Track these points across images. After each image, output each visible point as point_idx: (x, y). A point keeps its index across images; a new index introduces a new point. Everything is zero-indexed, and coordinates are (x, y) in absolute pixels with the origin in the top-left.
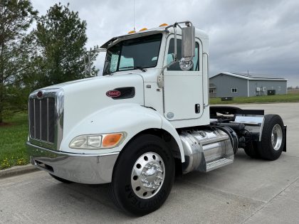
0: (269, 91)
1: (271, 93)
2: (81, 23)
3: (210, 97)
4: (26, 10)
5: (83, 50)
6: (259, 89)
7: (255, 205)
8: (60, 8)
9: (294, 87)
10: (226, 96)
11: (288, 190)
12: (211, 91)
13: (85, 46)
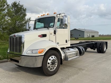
1: (93, 36)
2: (24, 9)
3: (71, 37)
4: (5, 4)
5: (25, 19)
6: (88, 35)
8: (16, 3)
10: (77, 37)
12: (71, 35)
13: (26, 17)
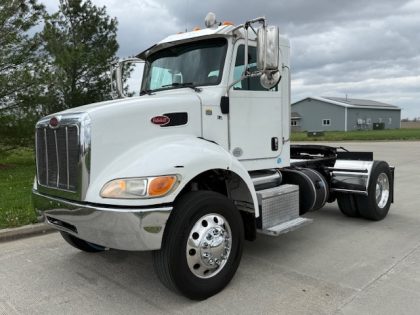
0: (375, 124)
1: (379, 127)
3: (293, 131)
6: (360, 121)
7: (343, 293)
8: (79, 2)
9: (411, 119)
10: (314, 130)
11: (392, 272)
12: (293, 122)
